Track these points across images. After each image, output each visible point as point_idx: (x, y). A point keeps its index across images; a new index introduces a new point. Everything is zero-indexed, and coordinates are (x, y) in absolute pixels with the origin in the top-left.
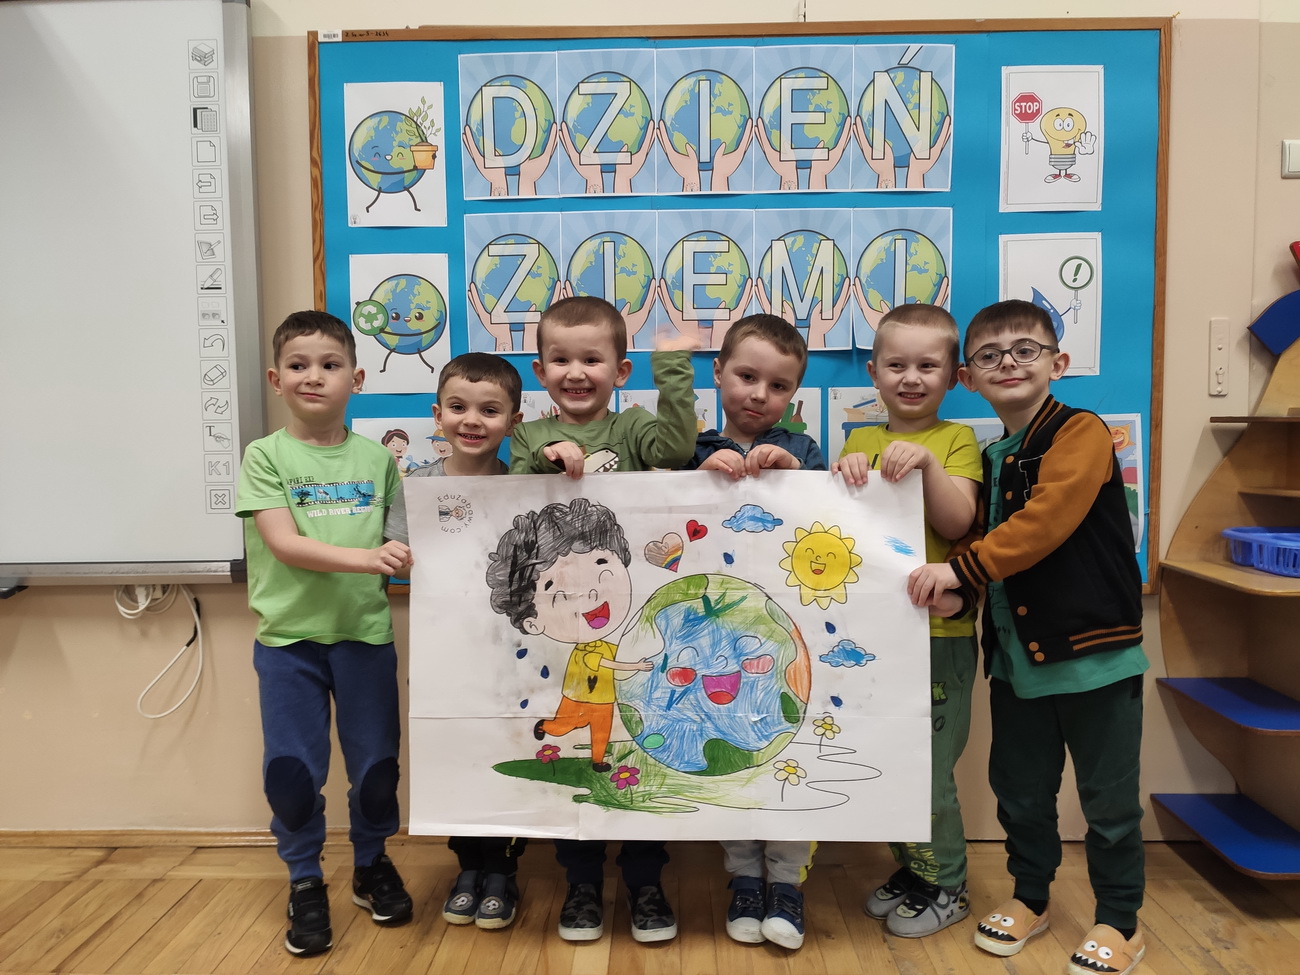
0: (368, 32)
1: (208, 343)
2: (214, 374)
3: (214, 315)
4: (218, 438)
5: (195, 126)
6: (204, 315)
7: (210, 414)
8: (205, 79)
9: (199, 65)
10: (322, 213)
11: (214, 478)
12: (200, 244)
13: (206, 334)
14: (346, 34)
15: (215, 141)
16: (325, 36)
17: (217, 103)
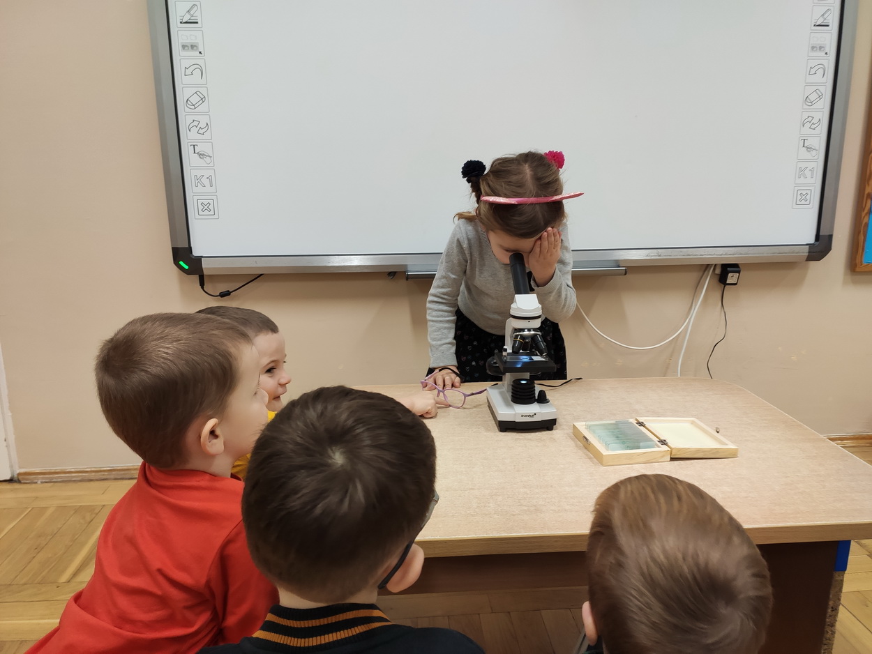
1: (813, 71)
2: (813, 97)
3: (821, 48)
4: (809, 149)
6: (813, 48)
7: (806, 130)
11: (802, 180)
13: (812, 63)
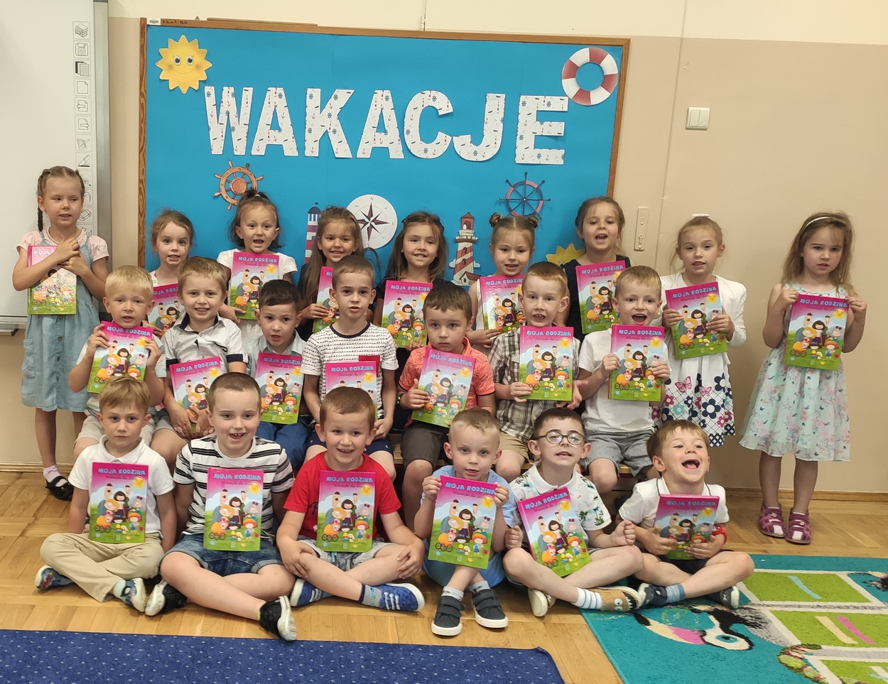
0: (176, 21)
5: (77, 72)
8: (82, 45)
9: (79, 37)
12: (78, 140)
14: (163, 21)
15: (88, 82)
16: (151, 21)
17: (89, 59)
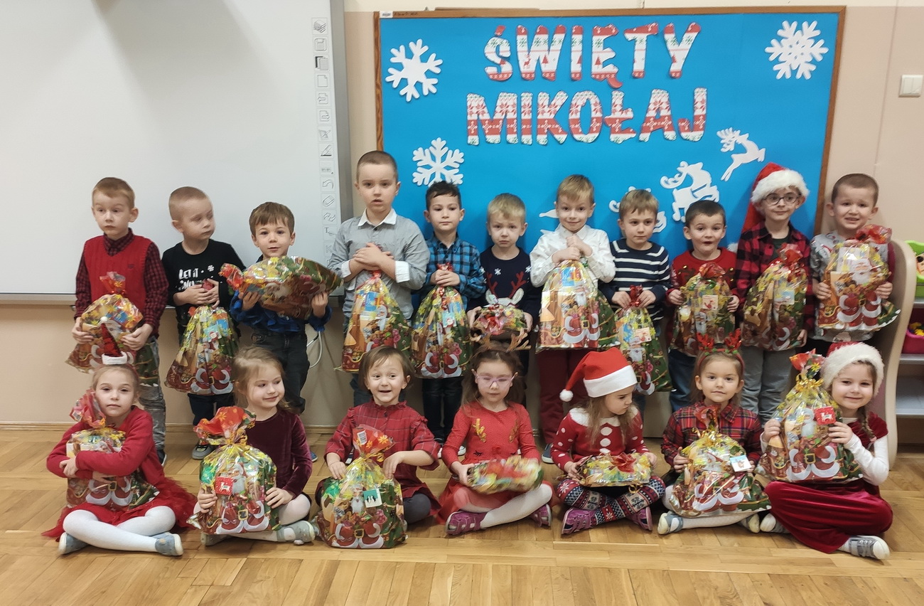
0: (407, 13)
1: (325, 184)
2: (328, 201)
3: (328, 169)
4: (331, 234)
5: (317, 66)
6: (323, 170)
7: (327, 222)
8: (321, 41)
9: (317, 32)
10: (381, 114)
12: (320, 131)
13: (324, 179)
14: (395, 13)
15: (327, 76)
16: (384, 15)
17: (328, 55)
